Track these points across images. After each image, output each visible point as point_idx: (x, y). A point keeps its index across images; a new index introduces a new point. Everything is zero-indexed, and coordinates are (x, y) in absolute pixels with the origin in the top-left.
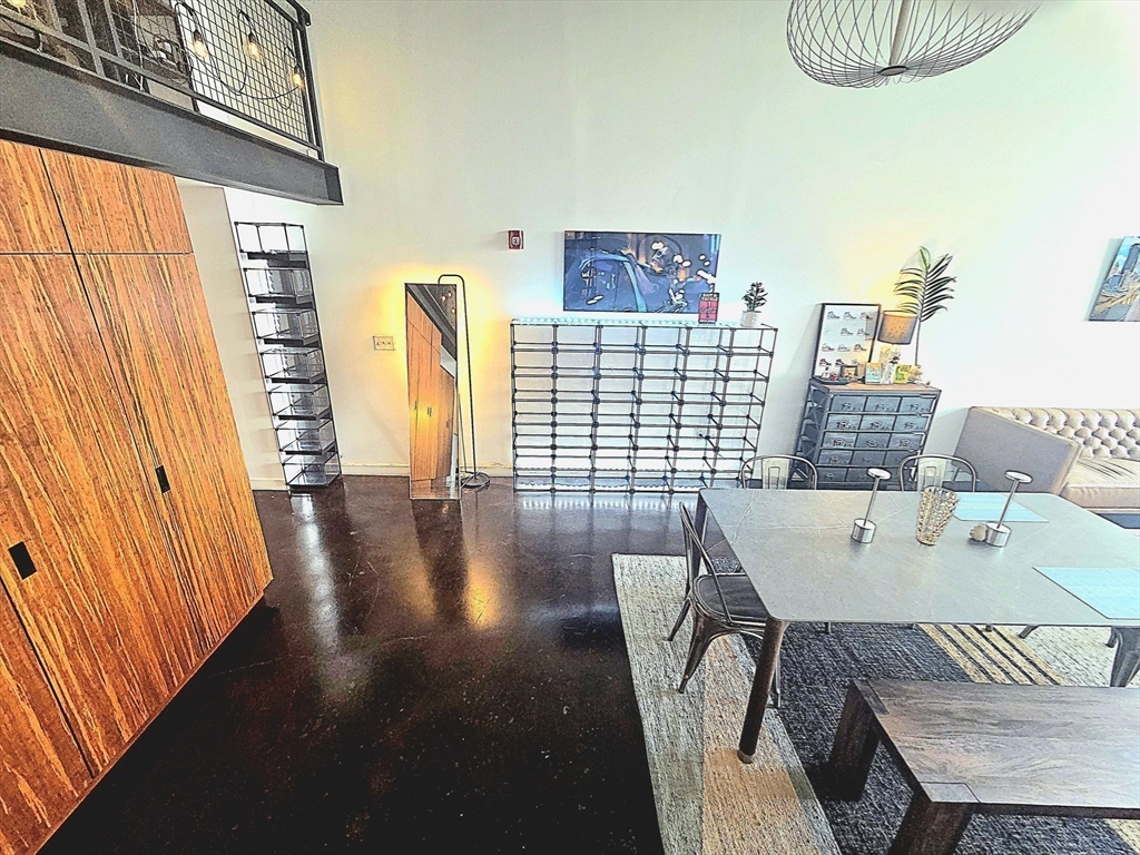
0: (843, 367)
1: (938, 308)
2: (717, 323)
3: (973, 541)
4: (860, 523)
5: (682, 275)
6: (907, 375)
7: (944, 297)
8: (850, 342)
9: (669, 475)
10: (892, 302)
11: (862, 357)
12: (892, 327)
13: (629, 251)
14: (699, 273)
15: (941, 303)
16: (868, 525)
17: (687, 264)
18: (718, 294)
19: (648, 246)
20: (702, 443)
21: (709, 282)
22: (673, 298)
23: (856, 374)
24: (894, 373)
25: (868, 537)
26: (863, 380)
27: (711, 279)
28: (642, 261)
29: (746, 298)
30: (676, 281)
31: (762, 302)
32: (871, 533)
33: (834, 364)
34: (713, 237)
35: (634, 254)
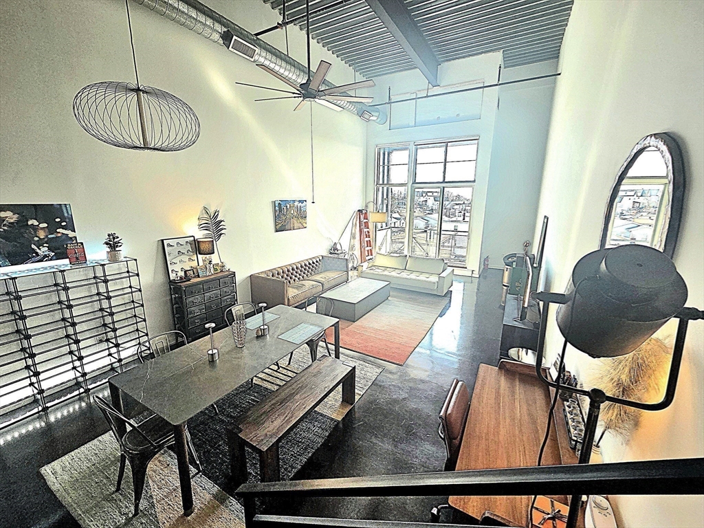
0: (186, 271)
1: (221, 234)
2: (88, 262)
3: (258, 337)
4: (210, 352)
5: (42, 234)
6: (219, 268)
7: (222, 229)
8: (185, 258)
9: (81, 379)
10: (200, 235)
11: (194, 264)
12: (203, 247)
14: (58, 230)
15: (222, 232)
16: (215, 351)
17: (44, 225)
18: (81, 243)
20: (104, 345)
21: (71, 236)
22: (38, 251)
23: (194, 274)
24: (212, 269)
25: (216, 357)
26: (199, 276)
27: (71, 234)
29: (107, 243)
30: (36, 239)
31: (119, 244)
32: (217, 355)
33: (180, 271)
34: (63, 206)
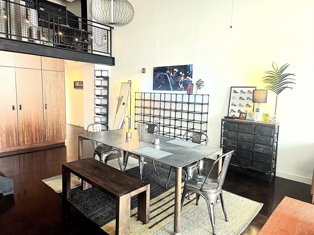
0: (241, 113)
1: (285, 88)
5: (182, 78)
6: (269, 118)
8: (244, 103)
11: (250, 109)
13: (168, 72)
17: (183, 75)
18: (193, 84)
19: (173, 70)
21: (190, 80)
22: (180, 86)
26: (245, 119)
28: (171, 74)
30: (180, 80)
33: (237, 112)
34: (191, 65)
35: (169, 72)
